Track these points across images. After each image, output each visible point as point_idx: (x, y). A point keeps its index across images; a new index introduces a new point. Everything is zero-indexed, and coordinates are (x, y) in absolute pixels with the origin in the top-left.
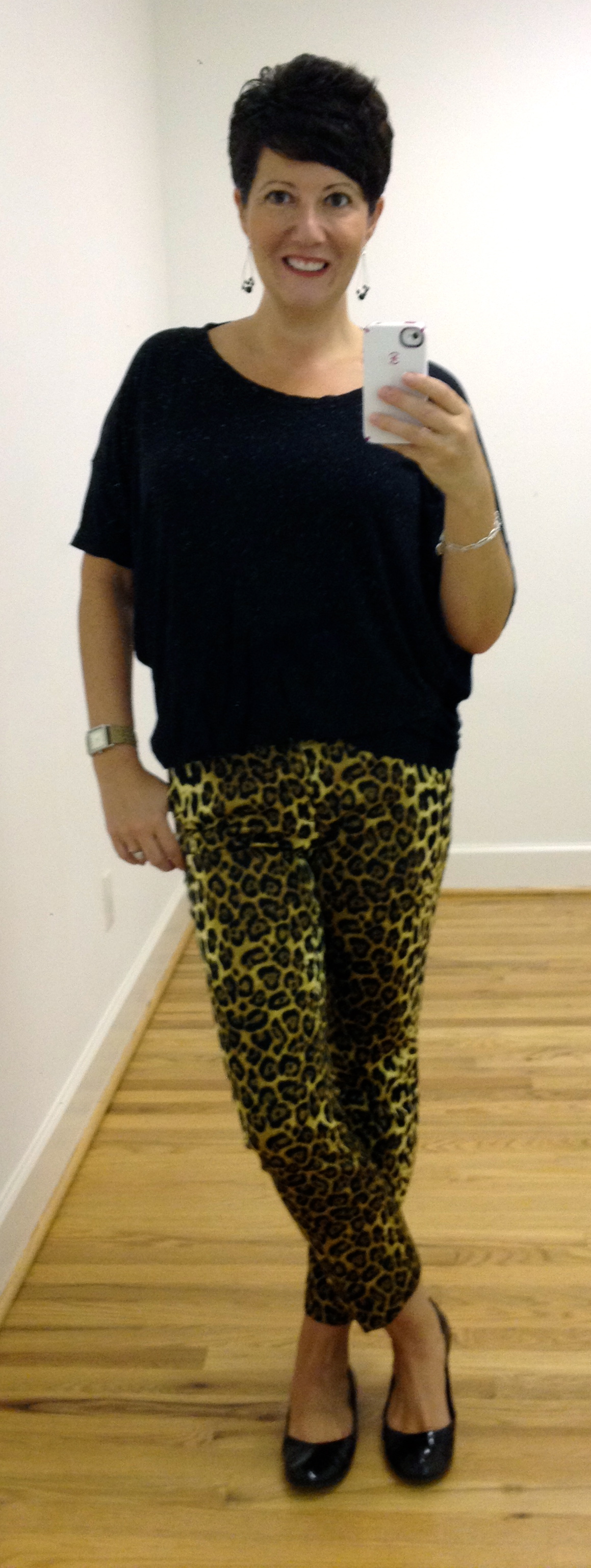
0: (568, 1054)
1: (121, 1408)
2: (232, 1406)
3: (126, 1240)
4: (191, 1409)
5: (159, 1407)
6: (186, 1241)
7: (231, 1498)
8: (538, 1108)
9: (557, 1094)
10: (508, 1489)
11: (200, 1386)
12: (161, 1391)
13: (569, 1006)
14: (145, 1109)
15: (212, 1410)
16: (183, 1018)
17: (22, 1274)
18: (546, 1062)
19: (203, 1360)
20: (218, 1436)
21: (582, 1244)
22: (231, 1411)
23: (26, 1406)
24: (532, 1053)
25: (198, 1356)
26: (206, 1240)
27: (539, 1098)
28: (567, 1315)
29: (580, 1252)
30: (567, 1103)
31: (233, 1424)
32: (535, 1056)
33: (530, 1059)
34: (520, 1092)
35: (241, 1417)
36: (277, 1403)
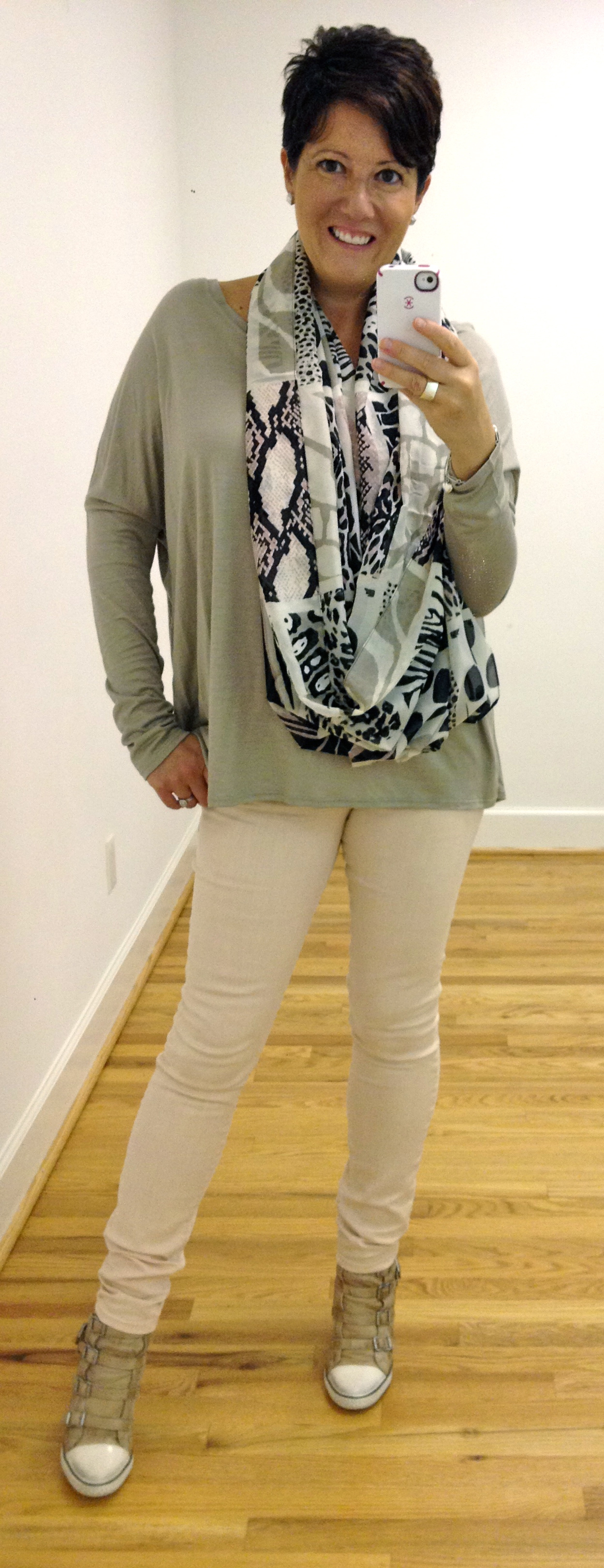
0: (541, 1012)
2: (215, 1355)
4: (177, 1358)
7: (211, 1444)
8: (510, 1065)
9: (529, 1051)
10: (466, 1433)
11: (185, 1336)
13: (544, 965)
14: (142, 1064)
15: (197, 1360)
17: (18, 1227)
18: (520, 1019)
19: (189, 1312)
20: (200, 1385)
21: (545, 1197)
22: (213, 1360)
23: (19, 1357)
24: (508, 1011)
25: (185, 1307)
27: (512, 1055)
28: (527, 1265)
29: (542, 1204)
30: (537, 1060)
31: (214, 1373)
32: (511, 1014)
33: (505, 1017)
34: (496, 1049)
35: (222, 1366)
36: (257, 1352)
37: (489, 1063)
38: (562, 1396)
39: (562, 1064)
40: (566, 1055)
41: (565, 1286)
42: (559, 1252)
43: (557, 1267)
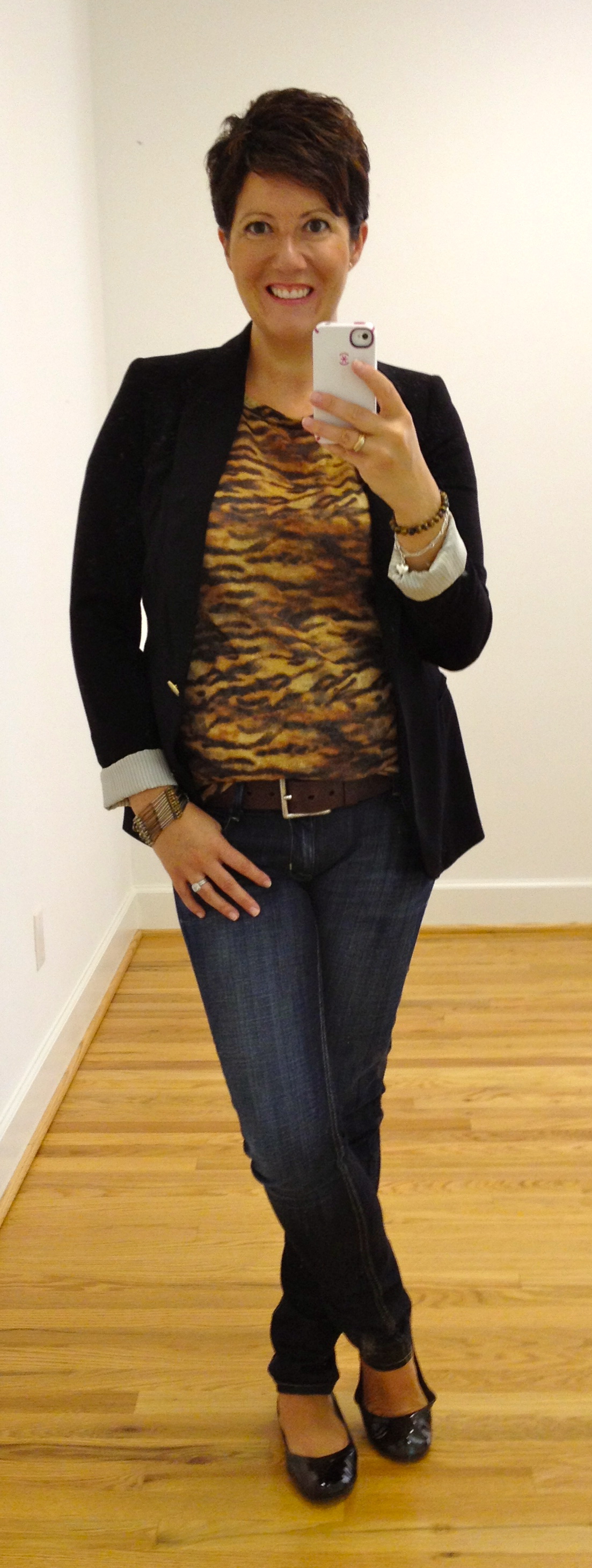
0: (507, 1095)
1: (51, 1452)
2: (162, 1449)
3: (57, 1284)
4: (121, 1453)
5: (90, 1451)
6: (118, 1285)
7: (161, 1540)
8: (476, 1150)
9: (494, 1135)
10: (437, 1529)
11: (130, 1430)
12: (91, 1436)
13: (509, 1046)
14: (76, 1152)
15: (144, 1454)
16: (117, 1058)
18: (484, 1102)
19: (135, 1405)
20: (148, 1480)
21: (518, 1286)
22: (162, 1454)
24: (470, 1094)
25: (130, 1399)
26: (137, 1285)
27: (476, 1139)
28: (499, 1357)
29: (515, 1293)
30: (505, 1144)
31: (164, 1467)
32: (474, 1097)
33: (468, 1100)
34: (459, 1134)
35: (172, 1461)
36: (206, 1446)
37: (453, 1148)
38: (542, 1491)
39: (532, 1148)
40: (535, 1139)
41: (541, 1378)
42: (536, 1343)
43: (533, 1358)
